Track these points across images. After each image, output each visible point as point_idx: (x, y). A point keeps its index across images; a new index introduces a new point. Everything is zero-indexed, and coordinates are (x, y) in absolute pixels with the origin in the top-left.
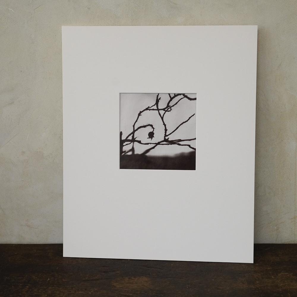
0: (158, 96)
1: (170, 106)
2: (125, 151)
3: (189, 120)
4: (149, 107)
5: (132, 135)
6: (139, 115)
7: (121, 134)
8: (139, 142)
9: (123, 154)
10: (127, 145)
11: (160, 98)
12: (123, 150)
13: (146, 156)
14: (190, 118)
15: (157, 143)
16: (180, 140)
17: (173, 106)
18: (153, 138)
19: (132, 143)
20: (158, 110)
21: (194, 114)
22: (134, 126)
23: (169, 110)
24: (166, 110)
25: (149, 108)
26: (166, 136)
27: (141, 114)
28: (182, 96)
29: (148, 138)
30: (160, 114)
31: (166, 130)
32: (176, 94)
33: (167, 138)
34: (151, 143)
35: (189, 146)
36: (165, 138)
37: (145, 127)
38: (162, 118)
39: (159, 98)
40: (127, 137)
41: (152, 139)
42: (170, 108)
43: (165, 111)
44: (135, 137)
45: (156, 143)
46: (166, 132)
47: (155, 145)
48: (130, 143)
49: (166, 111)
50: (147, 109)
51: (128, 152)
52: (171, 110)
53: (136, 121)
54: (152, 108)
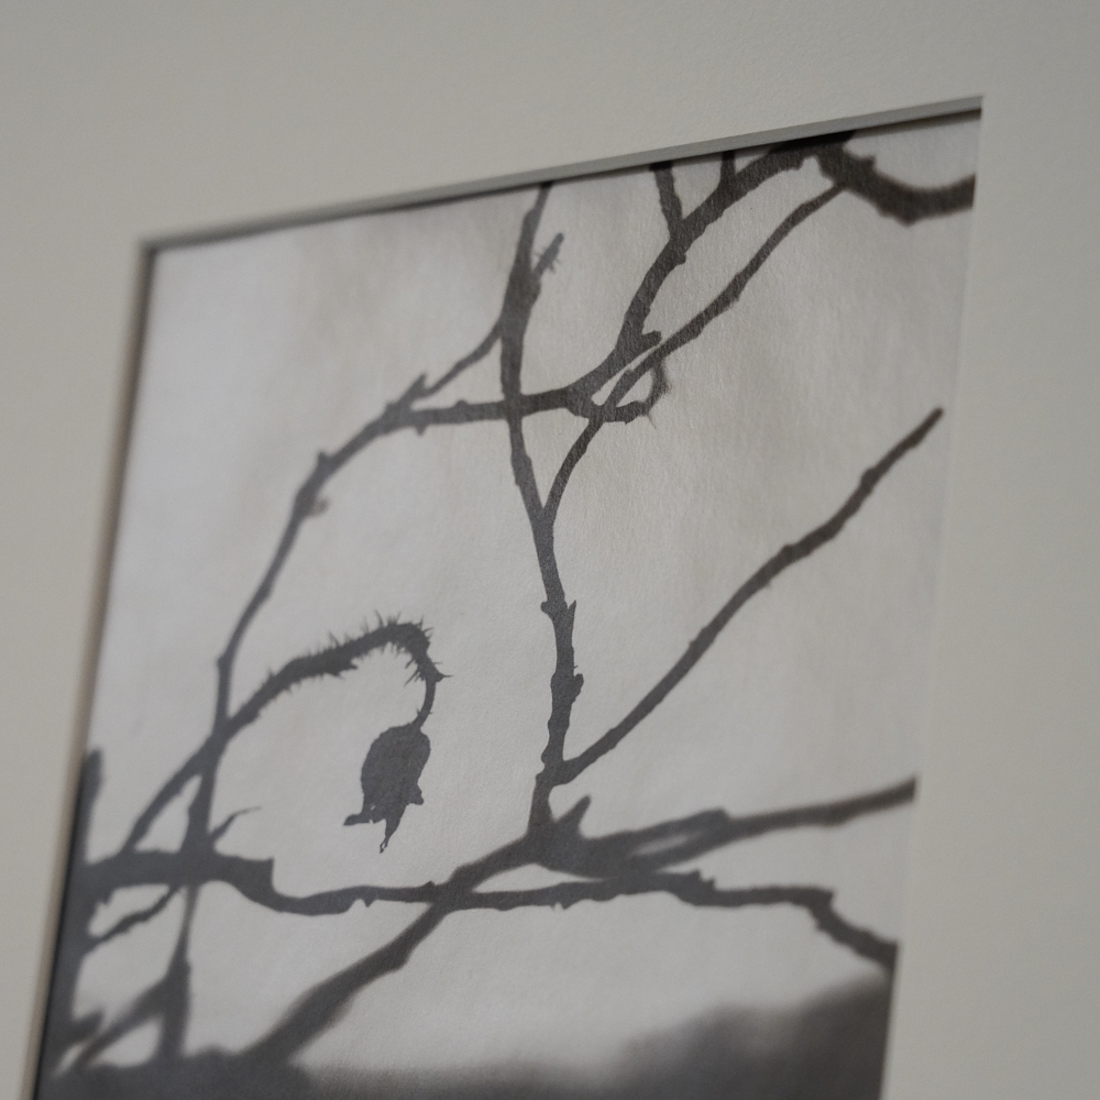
0: (530, 223)
1: (655, 336)
2: (93, 1021)
3: (852, 507)
4: (418, 389)
5: (192, 788)
6: (307, 502)
7: (86, 780)
8: (254, 880)
9: (71, 1055)
10: (125, 925)
11: (559, 238)
12: (81, 1008)
13: (300, 1079)
14: (870, 479)
15: (441, 876)
16: (716, 829)
17: (693, 329)
18: (411, 809)
19: (177, 903)
20: (515, 407)
21: (935, 416)
22: (225, 664)
23: (640, 390)
24: (600, 398)
25: (420, 405)
26: (557, 770)
27: (332, 489)
28: (809, 178)
29: (351, 821)
30: (522, 468)
31: (566, 686)
32: (741, 164)
33: (561, 801)
34: (369, 894)
35: (817, 902)
36: (540, 807)
37: (335, 660)
38: (542, 520)
39: (541, 242)
40: (142, 827)
41: (390, 831)
42: (655, 363)
43: (582, 423)
44: (216, 818)
45: (426, 892)
46: (559, 723)
47: (417, 910)
48: (161, 905)
49: (597, 418)
50: (396, 417)
51: (118, 1031)
52: (660, 387)
53: (263, 593)
54: (445, 399)
